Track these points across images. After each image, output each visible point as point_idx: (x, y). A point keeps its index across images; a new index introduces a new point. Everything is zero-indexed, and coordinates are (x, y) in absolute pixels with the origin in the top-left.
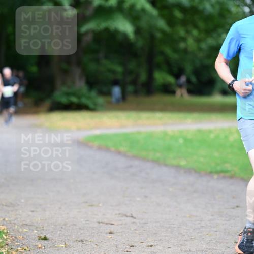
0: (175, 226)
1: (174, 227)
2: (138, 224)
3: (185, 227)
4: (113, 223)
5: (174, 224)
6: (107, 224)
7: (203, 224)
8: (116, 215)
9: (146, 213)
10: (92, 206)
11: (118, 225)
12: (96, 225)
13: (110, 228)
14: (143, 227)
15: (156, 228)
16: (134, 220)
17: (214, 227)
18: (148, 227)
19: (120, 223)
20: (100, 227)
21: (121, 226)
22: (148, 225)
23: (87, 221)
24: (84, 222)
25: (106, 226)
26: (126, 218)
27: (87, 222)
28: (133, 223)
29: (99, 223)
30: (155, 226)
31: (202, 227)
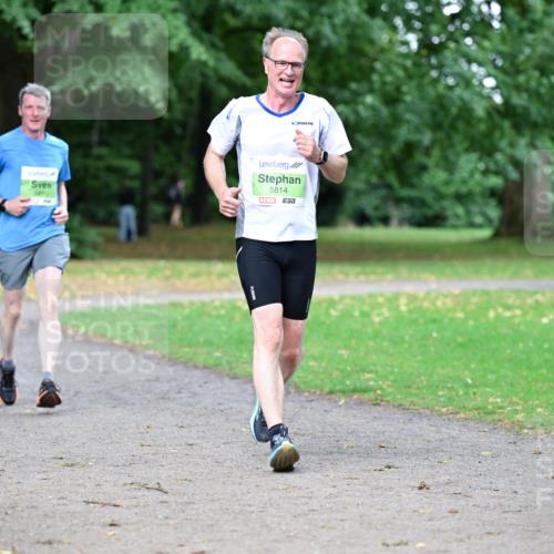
0: (252, 508)
1: (253, 512)
2: (173, 506)
3: (275, 511)
4: (117, 502)
5: (250, 505)
6: (104, 505)
7: (315, 504)
8: (126, 484)
9: (190, 481)
10: (72, 465)
11: (128, 508)
12: (81, 507)
13: (110, 514)
14: (183, 512)
15: (212, 514)
16: (165, 497)
17: (338, 512)
18: (194, 512)
19: (134, 502)
20: (91, 512)
21: (135, 510)
22: (194, 506)
23: (63, 498)
24: (54, 502)
25: (103, 509)
26: (146, 492)
27: (61, 501)
28: (162, 502)
29: (88, 503)
30: (210, 509)
31: (313, 510)
